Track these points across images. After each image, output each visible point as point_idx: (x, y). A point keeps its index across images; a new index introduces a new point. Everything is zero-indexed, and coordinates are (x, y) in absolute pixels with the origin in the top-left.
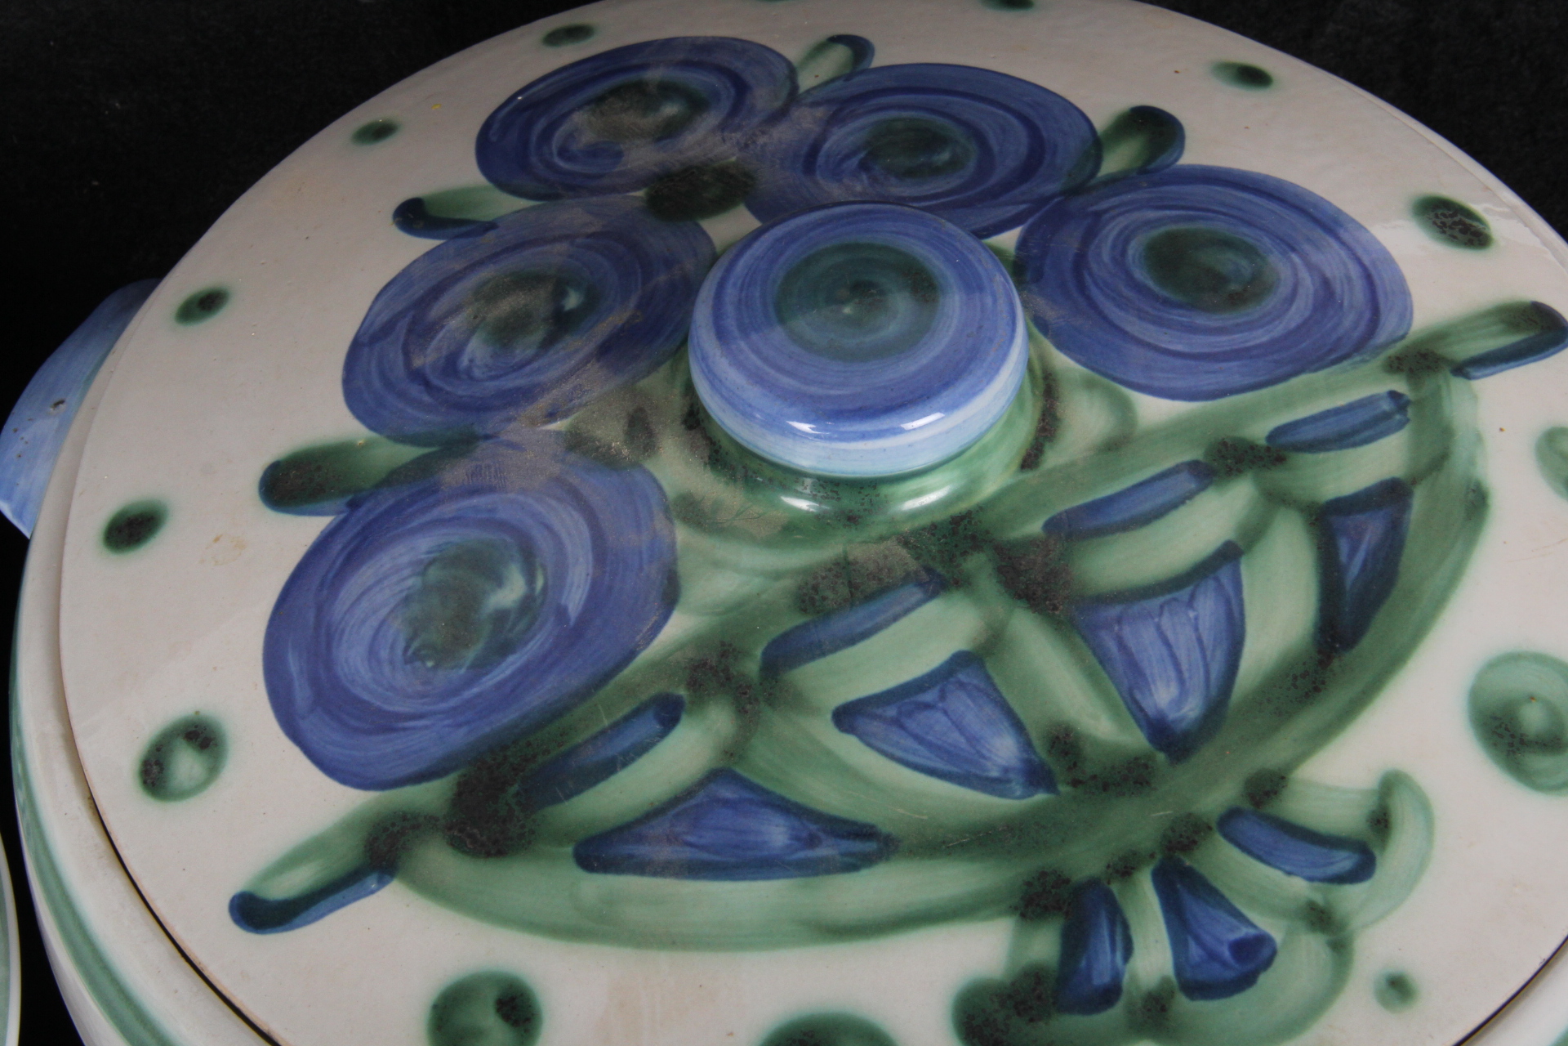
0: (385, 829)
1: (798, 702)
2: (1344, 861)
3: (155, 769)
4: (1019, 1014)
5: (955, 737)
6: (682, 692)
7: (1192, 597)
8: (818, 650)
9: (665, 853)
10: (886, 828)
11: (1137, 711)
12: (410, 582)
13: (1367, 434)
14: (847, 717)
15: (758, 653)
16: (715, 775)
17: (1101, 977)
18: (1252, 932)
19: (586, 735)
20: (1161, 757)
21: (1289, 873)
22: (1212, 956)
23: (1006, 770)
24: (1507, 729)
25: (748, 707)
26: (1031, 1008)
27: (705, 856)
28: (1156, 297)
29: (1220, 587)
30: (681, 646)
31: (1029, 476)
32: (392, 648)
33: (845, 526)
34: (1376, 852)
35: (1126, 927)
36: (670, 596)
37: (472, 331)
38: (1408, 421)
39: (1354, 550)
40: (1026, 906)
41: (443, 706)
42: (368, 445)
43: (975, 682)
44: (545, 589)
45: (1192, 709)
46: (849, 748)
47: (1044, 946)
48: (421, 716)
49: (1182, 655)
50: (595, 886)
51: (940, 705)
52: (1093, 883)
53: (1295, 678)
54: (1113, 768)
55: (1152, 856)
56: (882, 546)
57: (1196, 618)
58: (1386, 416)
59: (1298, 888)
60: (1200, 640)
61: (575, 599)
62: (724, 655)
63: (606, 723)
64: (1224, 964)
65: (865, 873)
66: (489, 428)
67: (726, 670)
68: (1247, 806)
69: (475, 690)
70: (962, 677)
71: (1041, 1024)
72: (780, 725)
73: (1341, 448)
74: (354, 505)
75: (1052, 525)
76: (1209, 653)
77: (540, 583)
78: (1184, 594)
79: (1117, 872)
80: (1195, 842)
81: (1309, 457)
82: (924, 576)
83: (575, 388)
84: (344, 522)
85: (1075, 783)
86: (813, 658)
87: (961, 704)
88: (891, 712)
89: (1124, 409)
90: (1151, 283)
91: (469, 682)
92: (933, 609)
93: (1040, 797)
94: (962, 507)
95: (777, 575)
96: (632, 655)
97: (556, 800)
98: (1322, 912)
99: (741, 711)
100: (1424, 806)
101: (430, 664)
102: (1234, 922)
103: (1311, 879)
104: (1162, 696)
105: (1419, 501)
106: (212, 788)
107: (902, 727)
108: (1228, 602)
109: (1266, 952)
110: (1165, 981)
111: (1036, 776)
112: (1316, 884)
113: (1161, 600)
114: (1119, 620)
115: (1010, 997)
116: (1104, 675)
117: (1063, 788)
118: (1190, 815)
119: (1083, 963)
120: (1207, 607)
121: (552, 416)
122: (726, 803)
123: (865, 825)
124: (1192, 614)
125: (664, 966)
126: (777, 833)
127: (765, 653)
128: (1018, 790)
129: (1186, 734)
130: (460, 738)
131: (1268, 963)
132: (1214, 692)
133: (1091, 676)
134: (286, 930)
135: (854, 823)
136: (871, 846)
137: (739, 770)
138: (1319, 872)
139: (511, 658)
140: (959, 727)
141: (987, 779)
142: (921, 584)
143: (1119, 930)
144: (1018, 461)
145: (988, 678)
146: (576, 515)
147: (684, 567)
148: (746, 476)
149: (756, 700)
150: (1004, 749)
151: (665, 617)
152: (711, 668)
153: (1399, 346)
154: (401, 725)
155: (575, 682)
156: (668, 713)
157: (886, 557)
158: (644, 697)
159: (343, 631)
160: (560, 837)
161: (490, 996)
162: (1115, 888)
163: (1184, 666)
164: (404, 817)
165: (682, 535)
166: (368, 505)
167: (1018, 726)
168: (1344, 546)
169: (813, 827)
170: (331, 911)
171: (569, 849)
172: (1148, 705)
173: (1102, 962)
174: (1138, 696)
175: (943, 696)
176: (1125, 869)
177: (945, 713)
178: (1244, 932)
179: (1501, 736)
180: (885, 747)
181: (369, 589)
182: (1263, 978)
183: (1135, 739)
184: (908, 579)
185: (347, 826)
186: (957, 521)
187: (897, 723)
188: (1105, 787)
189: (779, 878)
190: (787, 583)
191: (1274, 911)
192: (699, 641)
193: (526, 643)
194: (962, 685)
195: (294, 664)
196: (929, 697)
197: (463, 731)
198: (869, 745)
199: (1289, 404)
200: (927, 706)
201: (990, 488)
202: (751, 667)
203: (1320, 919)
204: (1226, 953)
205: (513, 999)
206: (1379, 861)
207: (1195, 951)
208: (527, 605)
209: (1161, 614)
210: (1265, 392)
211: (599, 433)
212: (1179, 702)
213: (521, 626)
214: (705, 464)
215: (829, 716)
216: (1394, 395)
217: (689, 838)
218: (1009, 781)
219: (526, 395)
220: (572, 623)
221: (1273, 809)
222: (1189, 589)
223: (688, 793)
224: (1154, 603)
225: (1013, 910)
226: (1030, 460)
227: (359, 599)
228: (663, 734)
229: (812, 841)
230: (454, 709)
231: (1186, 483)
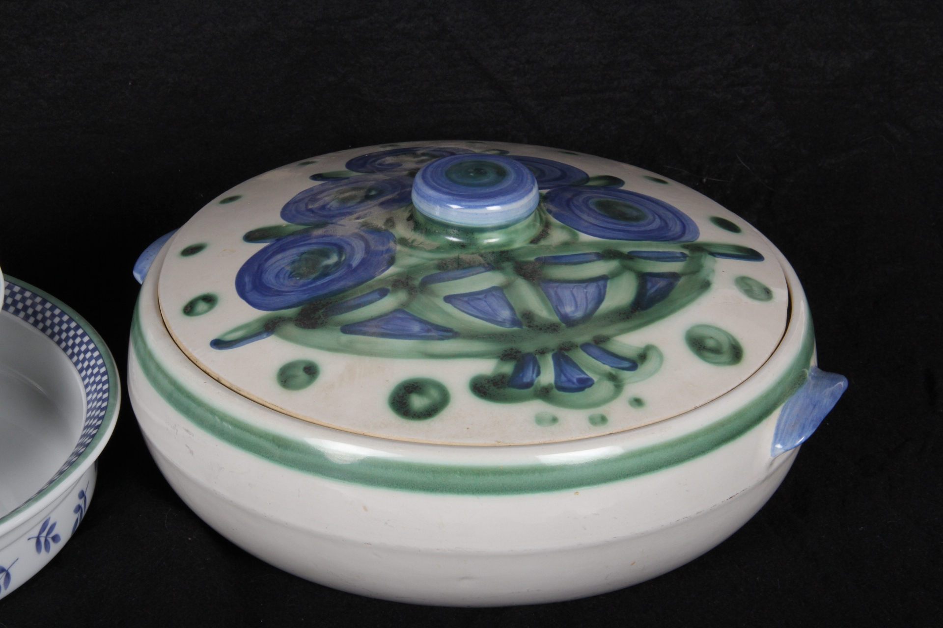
0: (272, 321)
1: (433, 294)
2: (626, 364)
3: (189, 308)
4: (494, 386)
5: (488, 308)
6: (390, 288)
7: (587, 286)
8: (443, 280)
9: (374, 330)
10: (456, 329)
11: (558, 312)
12: (296, 258)
13: (668, 260)
14: (448, 299)
15: (420, 279)
16: (396, 311)
17: (527, 379)
18: (586, 376)
19: (351, 298)
20: (563, 325)
21: (604, 364)
22: (569, 381)
23: (504, 320)
24: (699, 343)
25: (413, 293)
26: (499, 385)
27: (388, 332)
28: (596, 212)
29: (598, 286)
30: (392, 275)
31: (533, 246)
32: (285, 274)
33: (460, 248)
34: (639, 365)
35: (539, 368)
36: (391, 262)
37: (333, 200)
38: (686, 260)
39: (653, 286)
40: (503, 357)
41: (300, 289)
42: (287, 226)
43: (498, 295)
44: (345, 260)
45: (579, 314)
46: (449, 308)
47: (508, 368)
48: (292, 292)
49: (578, 300)
50: (345, 338)
51: (484, 299)
52: (529, 354)
53: (620, 314)
54: (545, 325)
55: (553, 350)
56: (473, 256)
57: (587, 292)
58: (678, 257)
59: (607, 368)
60: (586, 298)
61: (355, 263)
62: (407, 278)
63: (360, 295)
64: (573, 383)
65: (446, 341)
66: (334, 221)
67: (407, 283)
68: (593, 343)
69: (313, 285)
70: (494, 293)
71: (502, 390)
72: (423, 299)
73: (657, 261)
74: (278, 240)
75: (538, 259)
76: (589, 302)
77: (343, 258)
78: (584, 285)
79: (539, 352)
80: (570, 349)
81: (643, 260)
82: (487, 265)
83: (368, 212)
84: (274, 244)
85: (529, 326)
86: (440, 282)
87: (493, 301)
88: (466, 299)
89: (575, 236)
90: (596, 209)
91: (311, 283)
92: (488, 274)
93: (515, 328)
94: (506, 249)
95: (432, 260)
96: (374, 277)
97: (337, 314)
98: (614, 376)
99: (410, 294)
100: (661, 356)
101: (298, 278)
102: (580, 373)
103: (612, 367)
104: (569, 309)
105: (682, 281)
106: (209, 313)
107: (469, 303)
108: (600, 290)
109: (590, 383)
110: (550, 385)
111: (515, 322)
112: (614, 368)
113: (575, 284)
114: (557, 287)
115: (492, 380)
116: (548, 300)
117: (524, 327)
118: (570, 342)
119: (521, 375)
120: (592, 289)
121: (358, 218)
122: (399, 318)
123: (449, 328)
124: (585, 290)
125: (367, 361)
126: (416, 328)
127: (423, 279)
128: (508, 326)
129: (574, 321)
130: (305, 297)
131: (590, 386)
132: (588, 311)
133: (543, 300)
134: (231, 348)
135: (444, 327)
136: (450, 334)
137: (406, 310)
138: (615, 365)
139: (328, 277)
140: (490, 306)
141: (497, 321)
142: (484, 267)
143: (536, 368)
144: (530, 240)
145: (504, 295)
146: (361, 242)
147: (397, 256)
148: (426, 231)
149: (416, 291)
150: (506, 314)
151: (388, 268)
152: (402, 282)
153: (689, 243)
154: (283, 294)
155: (350, 284)
156: (383, 293)
157: (473, 259)
158: (376, 288)
159: (267, 271)
160: (337, 324)
161: (302, 367)
162: (537, 356)
163: (579, 303)
164: (280, 318)
165: (399, 248)
166: (284, 240)
167: (511, 308)
168: (649, 285)
169: (430, 327)
170: (248, 343)
171: (339, 327)
172: (562, 311)
173: (529, 376)
174: (559, 308)
175: (486, 297)
176: (543, 352)
177: (486, 301)
178: (583, 376)
179: (696, 345)
180: (461, 308)
181: (280, 260)
182: (587, 390)
183: (555, 319)
184: (480, 265)
185: (258, 321)
186: (502, 252)
187: (468, 302)
188: (541, 329)
189: (414, 339)
190: (436, 262)
191: (595, 372)
192: (399, 274)
193: (335, 273)
194: (493, 295)
195: (247, 279)
196: (480, 297)
197: (307, 295)
198: (455, 307)
199: (639, 247)
200: (479, 299)
201: (516, 245)
202: (417, 283)
203: (612, 378)
204: (575, 380)
205: (310, 367)
206: (639, 366)
207: (563, 378)
208: (337, 264)
209: (573, 288)
210: (631, 242)
211: (374, 222)
212: (574, 312)
213: (333, 269)
214: (412, 230)
215: (442, 298)
216: (682, 253)
217: (384, 327)
218: (505, 323)
219: (350, 213)
220: (353, 268)
221: (603, 345)
222: (586, 284)
223: (386, 315)
224: (572, 285)
225: (498, 357)
226: (535, 241)
227: (275, 263)
228: (379, 299)
229: (429, 331)
230: (304, 290)
231: (593, 257)
